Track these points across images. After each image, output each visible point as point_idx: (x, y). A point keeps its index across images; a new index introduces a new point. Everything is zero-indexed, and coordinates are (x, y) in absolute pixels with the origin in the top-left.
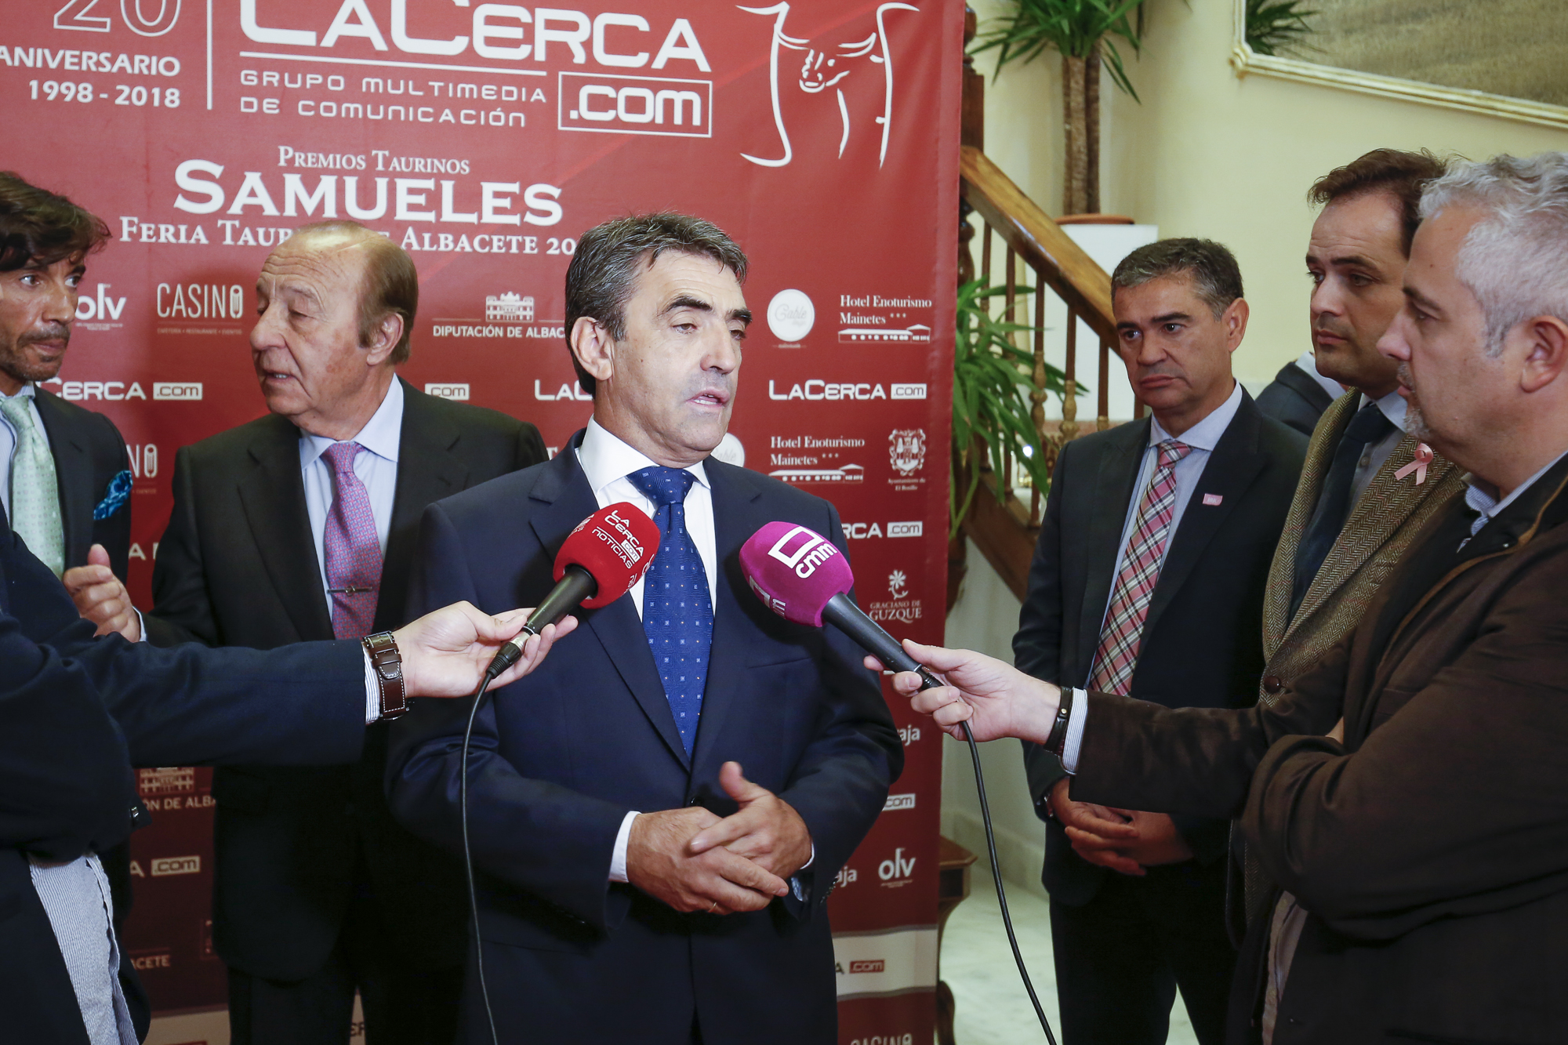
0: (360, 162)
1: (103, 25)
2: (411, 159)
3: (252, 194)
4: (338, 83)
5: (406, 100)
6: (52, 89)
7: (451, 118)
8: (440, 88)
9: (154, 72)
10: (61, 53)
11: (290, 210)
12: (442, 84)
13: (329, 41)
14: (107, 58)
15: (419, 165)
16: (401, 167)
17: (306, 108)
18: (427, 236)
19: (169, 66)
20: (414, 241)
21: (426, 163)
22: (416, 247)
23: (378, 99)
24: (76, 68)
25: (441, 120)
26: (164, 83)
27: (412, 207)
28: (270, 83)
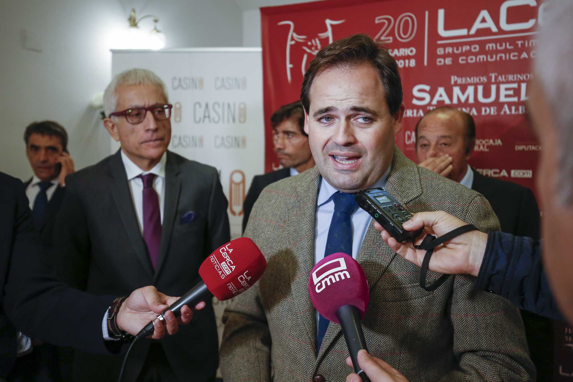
0: (484, 79)
1: (390, 40)
2: (507, 76)
3: (441, 96)
4: (476, 48)
5: (505, 51)
8: (521, 44)
9: (406, 54)
11: (455, 101)
12: (522, 42)
13: (473, 31)
15: (510, 78)
16: (502, 79)
17: (462, 60)
18: (513, 108)
19: (412, 51)
20: (507, 110)
21: (514, 76)
22: (508, 112)
23: (492, 53)
25: (522, 58)
26: (409, 57)
27: (507, 96)
28: (449, 52)
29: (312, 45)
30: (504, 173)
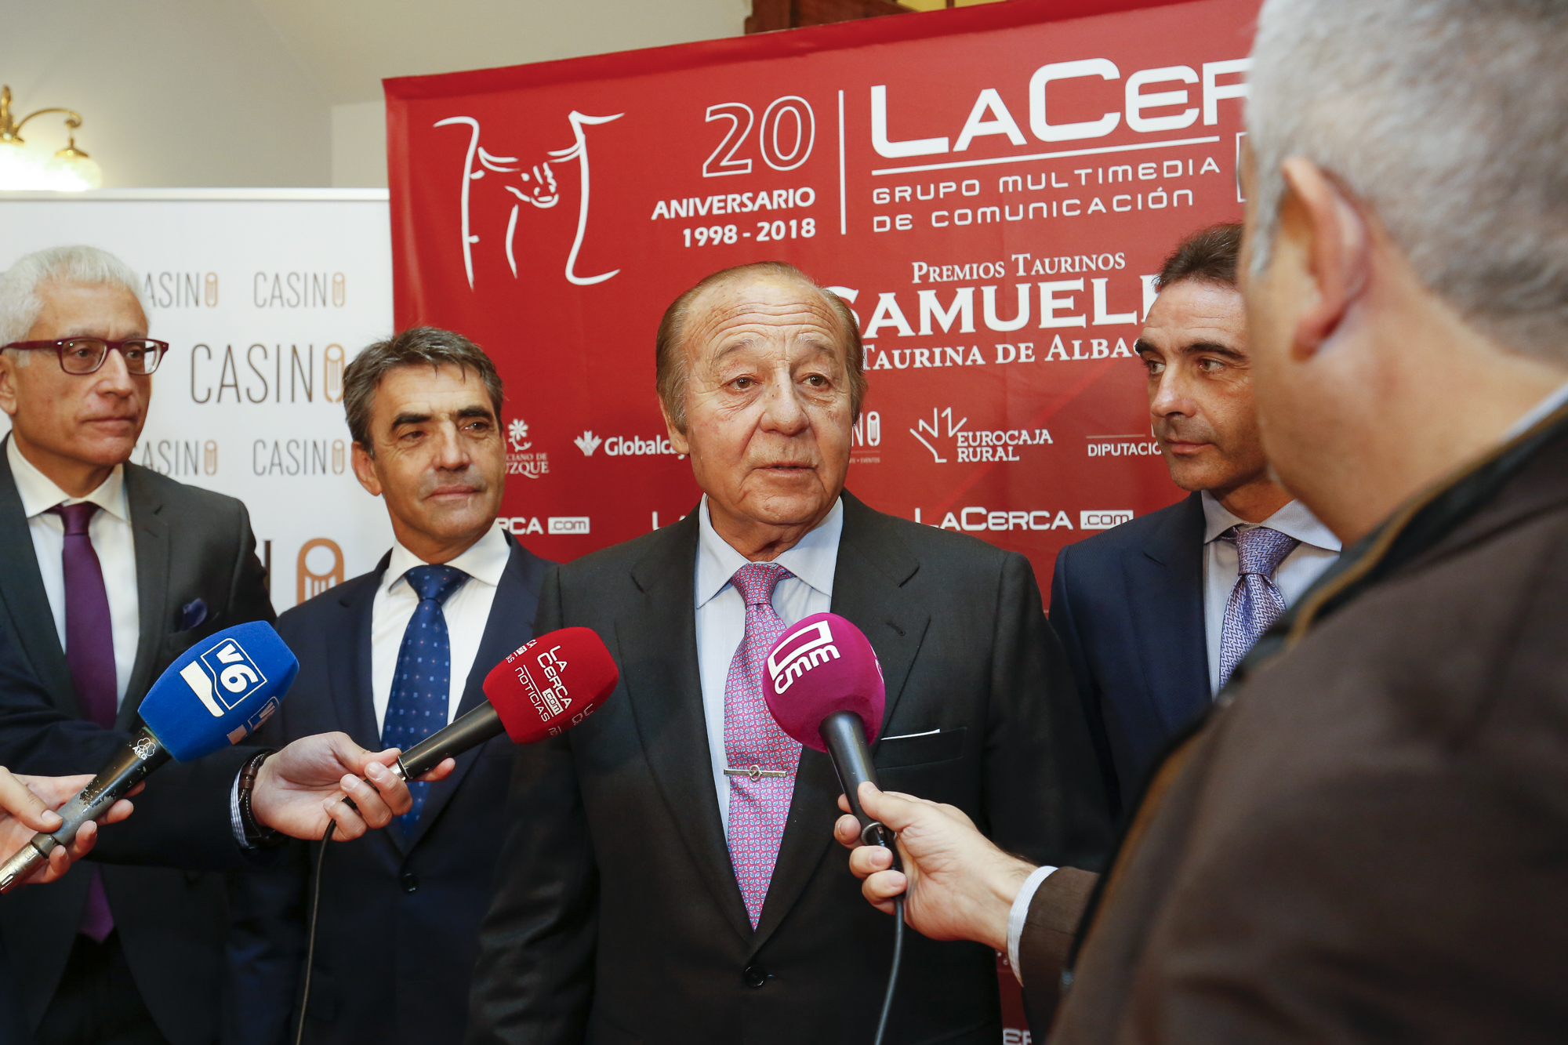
0: (998, 269)
1: (745, 166)
2: (1056, 260)
3: (887, 316)
4: (973, 188)
5: (1049, 195)
6: (702, 235)
7: (1101, 207)
8: (1088, 177)
9: (791, 205)
10: (709, 199)
11: (926, 329)
12: (1090, 171)
13: (962, 144)
14: (749, 198)
15: (1065, 264)
16: (1044, 269)
17: (939, 219)
18: (1077, 344)
19: (805, 197)
20: (1061, 350)
21: (1073, 261)
22: (1064, 357)
23: (1015, 199)
24: (722, 212)
25: (1090, 212)
26: (798, 213)
27: (1058, 313)
28: (902, 198)
29: (533, 182)
30: (1062, 520)
